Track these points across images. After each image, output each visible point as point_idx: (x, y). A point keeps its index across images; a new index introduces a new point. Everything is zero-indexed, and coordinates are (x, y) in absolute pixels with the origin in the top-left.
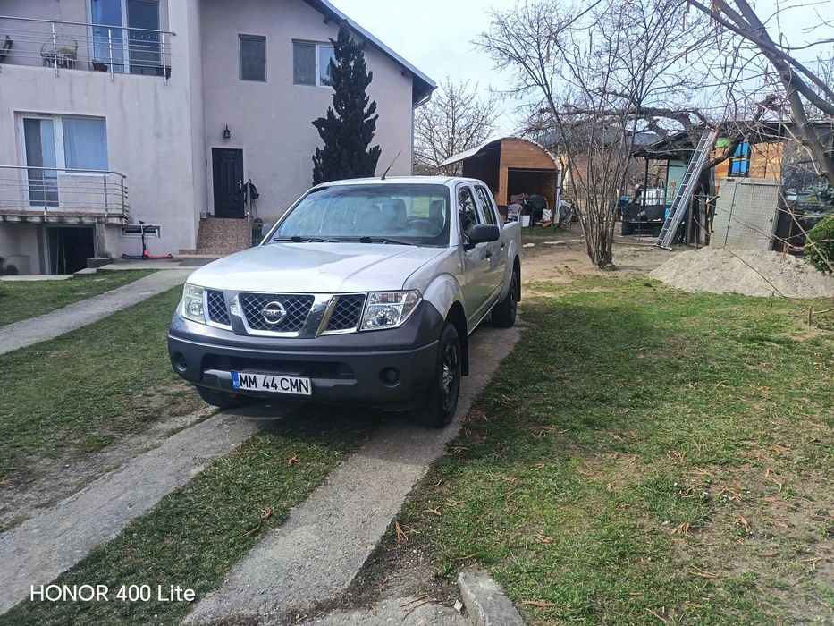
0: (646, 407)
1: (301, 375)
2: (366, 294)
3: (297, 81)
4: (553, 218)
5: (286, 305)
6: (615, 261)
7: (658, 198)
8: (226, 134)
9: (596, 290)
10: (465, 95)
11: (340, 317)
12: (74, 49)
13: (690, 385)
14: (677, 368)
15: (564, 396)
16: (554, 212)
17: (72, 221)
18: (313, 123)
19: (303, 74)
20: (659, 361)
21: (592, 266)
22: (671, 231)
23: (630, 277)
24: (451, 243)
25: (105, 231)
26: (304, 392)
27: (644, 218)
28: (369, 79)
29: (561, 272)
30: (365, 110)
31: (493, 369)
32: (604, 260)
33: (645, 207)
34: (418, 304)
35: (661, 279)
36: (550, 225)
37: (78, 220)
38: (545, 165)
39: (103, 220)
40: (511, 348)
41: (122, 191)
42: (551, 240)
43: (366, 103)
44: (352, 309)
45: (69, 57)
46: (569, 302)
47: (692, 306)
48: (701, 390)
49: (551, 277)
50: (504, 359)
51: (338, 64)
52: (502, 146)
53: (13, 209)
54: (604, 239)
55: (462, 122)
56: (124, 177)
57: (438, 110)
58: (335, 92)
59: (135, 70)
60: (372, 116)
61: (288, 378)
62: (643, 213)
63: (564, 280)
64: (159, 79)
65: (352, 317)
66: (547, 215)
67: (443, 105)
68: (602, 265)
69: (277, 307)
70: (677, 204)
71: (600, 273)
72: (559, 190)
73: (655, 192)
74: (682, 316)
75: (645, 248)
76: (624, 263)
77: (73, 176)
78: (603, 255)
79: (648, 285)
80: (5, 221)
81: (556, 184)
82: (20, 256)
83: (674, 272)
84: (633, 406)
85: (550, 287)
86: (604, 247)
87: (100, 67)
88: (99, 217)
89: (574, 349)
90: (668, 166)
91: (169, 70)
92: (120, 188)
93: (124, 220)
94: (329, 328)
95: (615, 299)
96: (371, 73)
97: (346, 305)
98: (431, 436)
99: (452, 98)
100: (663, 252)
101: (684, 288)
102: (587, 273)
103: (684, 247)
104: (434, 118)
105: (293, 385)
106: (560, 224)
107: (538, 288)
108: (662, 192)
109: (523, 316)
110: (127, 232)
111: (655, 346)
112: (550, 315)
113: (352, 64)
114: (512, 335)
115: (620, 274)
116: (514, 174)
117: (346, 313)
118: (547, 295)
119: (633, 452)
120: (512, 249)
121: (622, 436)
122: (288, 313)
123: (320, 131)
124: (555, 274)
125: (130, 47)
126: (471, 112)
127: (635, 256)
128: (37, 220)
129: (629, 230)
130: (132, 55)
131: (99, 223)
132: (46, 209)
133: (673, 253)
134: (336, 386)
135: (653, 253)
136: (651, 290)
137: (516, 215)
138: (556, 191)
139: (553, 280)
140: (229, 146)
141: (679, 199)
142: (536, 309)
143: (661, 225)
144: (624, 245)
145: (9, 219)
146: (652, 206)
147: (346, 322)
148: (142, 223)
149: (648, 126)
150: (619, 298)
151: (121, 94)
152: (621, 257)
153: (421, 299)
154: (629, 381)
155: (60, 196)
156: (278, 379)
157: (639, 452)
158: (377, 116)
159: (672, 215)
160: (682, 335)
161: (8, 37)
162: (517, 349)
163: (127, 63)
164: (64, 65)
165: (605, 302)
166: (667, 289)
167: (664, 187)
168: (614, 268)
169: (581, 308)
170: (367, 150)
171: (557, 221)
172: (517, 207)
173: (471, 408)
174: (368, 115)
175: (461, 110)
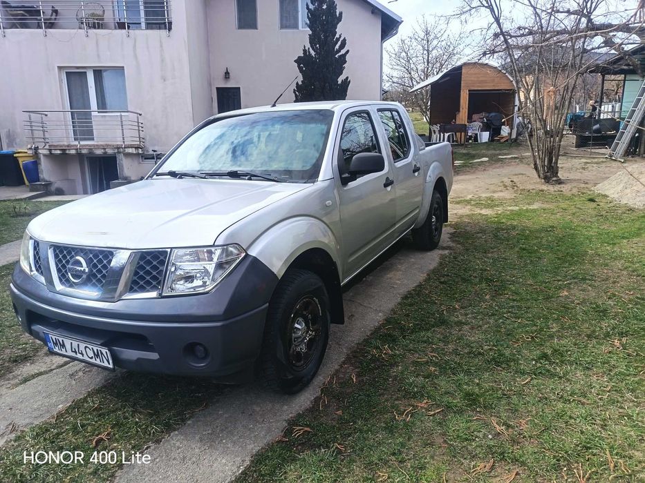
0: (553, 375)
1: (102, 345)
2: (169, 250)
3: (283, 26)
4: (510, 134)
5: (89, 261)
6: (562, 175)
7: (613, 111)
8: (227, 75)
9: (535, 206)
10: (438, 29)
11: (142, 278)
12: (101, 13)
13: (617, 343)
14: (603, 313)
15: (455, 352)
16: (512, 129)
17: (99, 152)
18: (295, 61)
19: (288, 21)
20: (584, 302)
21: (539, 180)
22: (623, 143)
23: (575, 191)
24: (321, 177)
25: (123, 158)
26: (106, 364)
27: (598, 131)
28: (340, 19)
29: (506, 186)
30: (337, 47)
31: (391, 305)
32: (550, 173)
33: (599, 121)
34: (238, 261)
35: (607, 193)
36: (507, 141)
37: (103, 151)
38: (503, 86)
39: (122, 150)
40: (421, 277)
41: (139, 126)
42: (505, 154)
43: (338, 40)
44: (155, 268)
45: (97, 20)
46: (504, 221)
47: (637, 225)
48: (630, 351)
49: (494, 192)
50: (409, 292)
51: (311, 7)
52: (463, 71)
53: (61, 143)
54: (551, 153)
55: (434, 53)
56: (140, 115)
57: (415, 44)
58: (311, 33)
59: (150, 26)
60: (343, 52)
61: (90, 347)
62: (597, 126)
63: (507, 194)
64: (164, 32)
65: (155, 278)
66: (505, 131)
67: (419, 39)
68: (547, 179)
69: (79, 263)
70: (630, 117)
71: (545, 187)
72: (516, 108)
73: (610, 106)
74: (623, 238)
75: (596, 160)
76: (572, 176)
77: (102, 116)
78: (549, 169)
79: (592, 200)
80: (51, 153)
81: (514, 103)
82: (68, 180)
83: (622, 185)
84: (536, 373)
85: (491, 203)
86: (550, 161)
87: (121, 26)
88: (118, 148)
89: (489, 281)
90: (625, 80)
91: (170, 23)
92: (136, 124)
93: (140, 150)
94: (132, 290)
95: (553, 217)
96: (341, 14)
97: (149, 263)
98: (277, 406)
99: (427, 33)
100: (614, 164)
101: (631, 204)
102: (531, 187)
103: (637, 158)
104: (412, 51)
105: (97, 355)
106: (516, 140)
107: (479, 204)
108: (618, 105)
109: (453, 236)
110: (145, 159)
111: (584, 279)
112: (480, 235)
113: (325, 7)
114: (431, 260)
115: (565, 188)
116: (473, 95)
117: (148, 273)
118: (484, 212)
119: (515, 460)
120: (433, 172)
121: (508, 426)
122: (91, 271)
123: (299, 67)
124: (500, 189)
125: (145, 7)
126: (444, 43)
127: (584, 169)
128: (73, 152)
129: (582, 143)
130: (147, 13)
131: (119, 152)
132: (79, 143)
133: (625, 165)
134: (139, 359)
135: (603, 165)
136: (593, 205)
137: (477, 132)
138: (514, 109)
139: (496, 195)
140: (229, 85)
141: (633, 111)
142: (468, 228)
143: (613, 137)
144: (575, 157)
145: (53, 152)
146: (607, 119)
147: (148, 283)
148: (154, 151)
149: (604, 42)
150: (558, 216)
151: (135, 46)
152: (570, 170)
153: (243, 255)
154: (541, 329)
155: (95, 132)
156: (82, 346)
157: (523, 464)
158: (348, 51)
159: (625, 128)
160: (619, 264)
161: (53, 7)
162: (428, 279)
163: (143, 20)
164: (95, 26)
165: (543, 221)
166: (611, 205)
167: (620, 100)
168: (560, 182)
169: (514, 228)
170: (340, 82)
171: (514, 136)
172: (477, 125)
173: (344, 363)
174: (339, 51)
175: (435, 42)
